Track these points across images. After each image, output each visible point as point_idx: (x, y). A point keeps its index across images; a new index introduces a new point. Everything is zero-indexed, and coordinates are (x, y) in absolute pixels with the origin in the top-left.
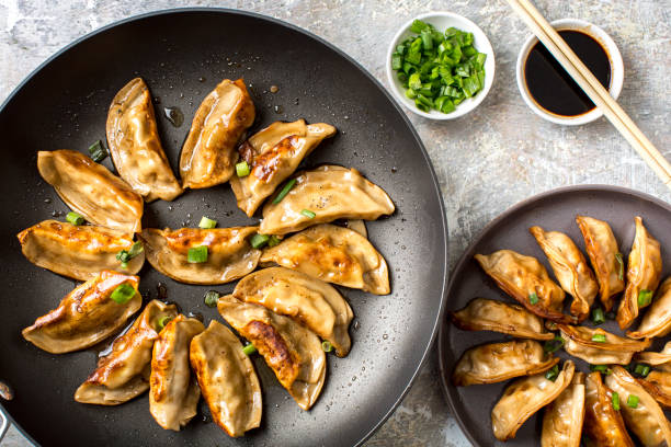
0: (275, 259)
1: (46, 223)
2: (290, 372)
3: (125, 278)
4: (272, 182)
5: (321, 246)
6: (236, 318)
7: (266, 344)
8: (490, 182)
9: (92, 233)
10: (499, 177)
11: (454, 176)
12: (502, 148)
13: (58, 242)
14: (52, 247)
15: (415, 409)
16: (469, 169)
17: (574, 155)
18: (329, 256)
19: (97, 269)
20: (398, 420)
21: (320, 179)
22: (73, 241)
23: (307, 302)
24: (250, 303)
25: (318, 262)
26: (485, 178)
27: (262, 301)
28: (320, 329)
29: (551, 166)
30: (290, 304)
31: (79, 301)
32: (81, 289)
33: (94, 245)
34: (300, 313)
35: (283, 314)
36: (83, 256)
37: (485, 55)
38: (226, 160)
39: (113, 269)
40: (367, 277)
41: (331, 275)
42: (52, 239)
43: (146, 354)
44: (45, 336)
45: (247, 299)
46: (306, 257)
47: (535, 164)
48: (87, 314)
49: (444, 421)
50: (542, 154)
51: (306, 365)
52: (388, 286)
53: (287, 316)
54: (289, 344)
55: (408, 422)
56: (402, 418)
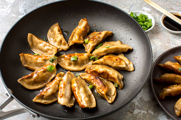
4: (95, 42)
7: (96, 81)
8: (159, 50)
10: (161, 49)
12: (160, 42)
25: (111, 59)
26: (157, 49)
37: (151, 19)
42: (30, 57)
43: (57, 86)
47: (171, 46)
49: (158, 115)
50: (173, 44)
55: (146, 115)
56: (143, 114)
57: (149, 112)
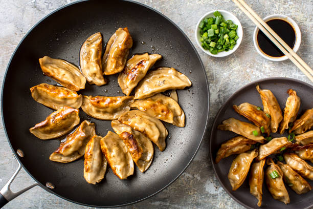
0: (137, 106)
1: (42, 84)
2: (137, 155)
3: (73, 110)
5: (157, 103)
6: (118, 130)
7: (129, 142)
8: (233, 79)
9: (61, 90)
10: (238, 78)
11: (218, 76)
12: (239, 65)
13: (46, 92)
14: (44, 95)
15: (193, 175)
16: (224, 74)
17: (271, 70)
18: (160, 108)
19: (62, 105)
20: (186, 179)
21: (159, 74)
22: (53, 93)
23: (148, 127)
24: (125, 124)
25: (155, 110)
26: (231, 78)
27: (130, 124)
28: (152, 139)
29: (261, 75)
30: (141, 126)
31: (54, 118)
32: (55, 113)
33: (61, 95)
34: (144, 131)
35: (138, 131)
36: (57, 99)
38: (120, 62)
39: (69, 106)
40: (175, 119)
41: (160, 116)
42: (44, 91)
44: (39, 132)
45: (123, 122)
46: (150, 107)
47: (254, 73)
48: (57, 124)
49: (205, 181)
50: (257, 69)
51: (145, 154)
52: (184, 123)
53: (139, 131)
54: (139, 144)
55: (190, 181)
56: (187, 179)
57: (195, 176)
